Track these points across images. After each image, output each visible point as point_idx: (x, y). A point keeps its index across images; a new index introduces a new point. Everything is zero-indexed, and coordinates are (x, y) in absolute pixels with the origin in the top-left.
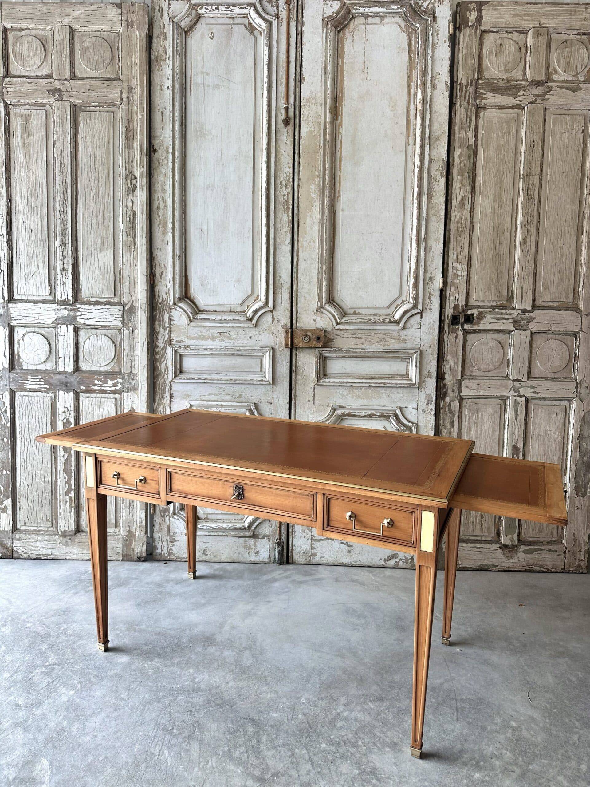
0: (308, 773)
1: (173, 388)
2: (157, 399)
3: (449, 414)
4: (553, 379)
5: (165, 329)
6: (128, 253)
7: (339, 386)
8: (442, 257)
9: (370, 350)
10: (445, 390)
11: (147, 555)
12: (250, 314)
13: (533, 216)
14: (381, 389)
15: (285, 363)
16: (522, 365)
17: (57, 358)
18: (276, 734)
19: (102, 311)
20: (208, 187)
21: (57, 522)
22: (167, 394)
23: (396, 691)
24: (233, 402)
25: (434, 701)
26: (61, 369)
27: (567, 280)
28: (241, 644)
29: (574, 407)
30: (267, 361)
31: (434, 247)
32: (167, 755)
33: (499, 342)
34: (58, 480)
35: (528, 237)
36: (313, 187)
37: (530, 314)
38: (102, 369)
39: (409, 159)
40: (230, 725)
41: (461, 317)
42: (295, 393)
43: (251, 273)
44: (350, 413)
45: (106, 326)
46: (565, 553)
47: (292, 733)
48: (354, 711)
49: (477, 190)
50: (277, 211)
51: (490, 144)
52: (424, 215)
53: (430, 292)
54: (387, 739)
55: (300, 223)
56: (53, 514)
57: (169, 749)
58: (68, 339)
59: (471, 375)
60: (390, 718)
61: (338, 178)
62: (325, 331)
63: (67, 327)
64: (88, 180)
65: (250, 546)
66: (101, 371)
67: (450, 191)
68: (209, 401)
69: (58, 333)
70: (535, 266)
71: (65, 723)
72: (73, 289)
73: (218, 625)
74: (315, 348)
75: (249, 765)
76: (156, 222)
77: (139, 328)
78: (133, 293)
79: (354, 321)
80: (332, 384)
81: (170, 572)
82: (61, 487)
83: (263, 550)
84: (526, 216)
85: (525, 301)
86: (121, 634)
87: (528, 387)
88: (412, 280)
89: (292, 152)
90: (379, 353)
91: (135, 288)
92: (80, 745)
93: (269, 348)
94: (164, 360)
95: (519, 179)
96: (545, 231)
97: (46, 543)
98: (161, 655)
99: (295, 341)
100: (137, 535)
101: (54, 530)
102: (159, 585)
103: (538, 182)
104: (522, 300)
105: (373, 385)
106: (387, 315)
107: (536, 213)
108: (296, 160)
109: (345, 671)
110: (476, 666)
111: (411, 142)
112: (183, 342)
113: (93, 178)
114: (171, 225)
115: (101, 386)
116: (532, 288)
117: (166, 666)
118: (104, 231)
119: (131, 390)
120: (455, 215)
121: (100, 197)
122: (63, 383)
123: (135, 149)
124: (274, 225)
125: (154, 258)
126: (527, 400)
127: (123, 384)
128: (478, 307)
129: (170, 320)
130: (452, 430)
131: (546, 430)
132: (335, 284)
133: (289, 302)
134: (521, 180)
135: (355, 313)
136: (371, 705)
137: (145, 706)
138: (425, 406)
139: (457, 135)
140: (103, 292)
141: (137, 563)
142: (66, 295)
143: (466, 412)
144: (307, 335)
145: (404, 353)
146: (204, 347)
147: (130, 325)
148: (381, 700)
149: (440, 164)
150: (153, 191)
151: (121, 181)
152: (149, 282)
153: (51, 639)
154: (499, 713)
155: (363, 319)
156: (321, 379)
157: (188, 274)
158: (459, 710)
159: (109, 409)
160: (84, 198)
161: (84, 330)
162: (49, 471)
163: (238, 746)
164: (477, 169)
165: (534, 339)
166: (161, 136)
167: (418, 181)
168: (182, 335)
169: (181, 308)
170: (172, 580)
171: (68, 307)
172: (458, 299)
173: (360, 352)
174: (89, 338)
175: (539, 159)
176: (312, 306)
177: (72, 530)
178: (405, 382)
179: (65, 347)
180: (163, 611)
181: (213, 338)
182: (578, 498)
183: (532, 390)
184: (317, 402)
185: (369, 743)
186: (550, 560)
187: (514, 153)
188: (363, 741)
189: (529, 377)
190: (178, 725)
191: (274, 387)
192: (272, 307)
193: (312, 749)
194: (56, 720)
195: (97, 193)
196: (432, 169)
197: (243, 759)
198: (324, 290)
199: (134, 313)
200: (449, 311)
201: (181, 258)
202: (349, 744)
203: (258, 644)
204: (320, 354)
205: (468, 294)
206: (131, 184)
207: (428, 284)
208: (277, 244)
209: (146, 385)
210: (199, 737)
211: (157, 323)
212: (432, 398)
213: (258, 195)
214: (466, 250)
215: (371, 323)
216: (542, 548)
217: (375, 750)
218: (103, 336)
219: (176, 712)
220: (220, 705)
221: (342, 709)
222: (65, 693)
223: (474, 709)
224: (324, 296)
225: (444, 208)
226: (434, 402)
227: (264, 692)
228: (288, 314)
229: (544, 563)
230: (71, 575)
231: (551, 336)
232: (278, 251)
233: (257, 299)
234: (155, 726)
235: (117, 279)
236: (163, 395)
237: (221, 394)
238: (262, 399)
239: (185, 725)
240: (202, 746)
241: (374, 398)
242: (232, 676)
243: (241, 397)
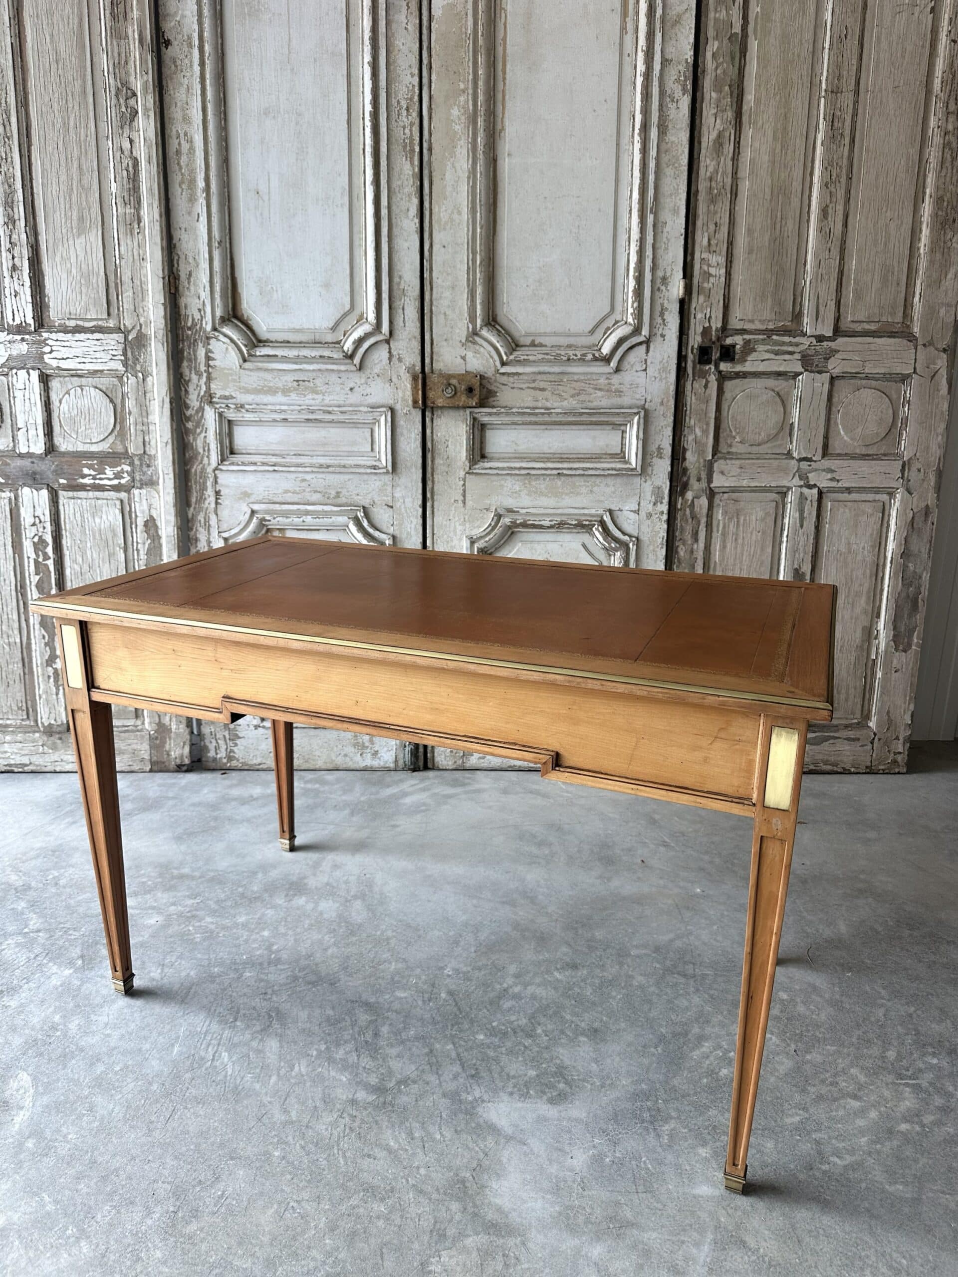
0: (455, 1077)
1: (219, 481)
2: (193, 500)
3: (690, 520)
4: (864, 457)
5: (200, 375)
6: (129, 237)
7: (508, 474)
8: (683, 242)
9: (560, 411)
10: (685, 479)
11: (193, 762)
12: (348, 346)
13: (841, 167)
14: (577, 478)
15: (413, 435)
16: (813, 434)
17: (15, 429)
18: (404, 1022)
19: (87, 343)
20: (267, 112)
21: (35, 711)
22: (210, 492)
23: (598, 953)
24: (326, 504)
25: (658, 966)
26: (23, 449)
27: (895, 284)
28: (348, 891)
29: (897, 504)
30: (382, 433)
31: (670, 223)
32: (226, 1060)
33: (778, 394)
34: (33, 641)
35: (831, 206)
36: (455, 112)
37: (830, 344)
38: (94, 448)
39: (626, 59)
40: (330, 1012)
41: (714, 350)
42: (433, 488)
43: (348, 272)
44: (525, 521)
45: (96, 371)
46: (872, 743)
47: (429, 1020)
48: (531, 984)
49: (745, 118)
50: (392, 157)
51: (770, 33)
52: (652, 164)
53: (662, 305)
54: (583, 1025)
55: (434, 179)
56: (28, 698)
57: (228, 1051)
58: (32, 394)
59: (729, 453)
60: (588, 994)
61: (499, 96)
62: (482, 377)
63: (29, 374)
64: (47, 99)
65: (363, 743)
66: (92, 453)
67: (697, 121)
68: (284, 503)
69: (13, 385)
70: (842, 258)
71: (57, 1018)
72: (34, 304)
73: (311, 863)
74: (465, 407)
75: (361, 1068)
76: (176, 179)
77: (154, 374)
78: (141, 310)
79: (531, 358)
80: (495, 472)
81: (231, 787)
82: (38, 652)
83: (386, 749)
84: (829, 168)
85: (823, 321)
86: (150, 883)
87: (824, 470)
88: (632, 283)
89: (418, 45)
90: (575, 414)
91: (143, 300)
92: (82, 1050)
93: (384, 409)
94: (201, 431)
95: (819, 98)
96: (860, 195)
97: (20, 745)
98: (216, 911)
99: (431, 394)
100: (173, 730)
101: (32, 723)
102: (214, 807)
103: (851, 106)
104: (817, 319)
105: (565, 472)
106: (589, 347)
107: (845, 162)
108: (425, 61)
109: (516, 926)
110: (726, 913)
111: (630, 26)
112: (232, 397)
113: (56, 95)
114: (204, 184)
115: (94, 478)
116: (834, 298)
117: (223, 928)
118: (83, 195)
119: (146, 485)
120: (707, 164)
121: (71, 130)
122: (27, 474)
123: (131, 38)
124: (388, 182)
125: (175, 245)
126: (820, 493)
127: (132, 474)
128: (743, 331)
129: (208, 358)
130: (695, 546)
131: (849, 543)
132: (498, 292)
133: (418, 325)
134: (823, 100)
135: (533, 344)
136: (557, 975)
137: (191, 988)
138: (650, 507)
139: (712, 15)
140: (87, 310)
141: (176, 774)
142: (22, 314)
143: (719, 515)
144: (449, 385)
145: (618, 414)
146: (270, 407)
147: (138, 368)
148: (575, 967)
149: (682, 68)
150: (166, 120)
151: (107, 101)
152: (167, 289)
153: (32, 893)
155: (547, 354)
156: (476, 464)
157: (237, 275)
158: (698, 977)
159: (110, 518)
160: (42, 133)
161: (58, 379)
162: (16, 625)
163: (342, 1042)
164: (745, 79)
165: (835, 389)
166: (176, 13)
167: (642, 102)
168: (231, 385)
169: (225, 336)
170: (235, 799)
171: (27, 337)
172: (710, 317)
173: (543, 414)
174: (68, 393)
175: (854, 62)
176: (457, 331)
177: (62, 724)
178: (619, 466)
179: (27, 410)
180: (220, 846)
181: (286, 391)
182: (898, 654)
183: (829, 476)
184: (469, 503)
185: (553, 1031)
186: (848, 753)
187: (811, 49)
188: (544, 1028)
189: (825, 454)
190: (244, 1015)
191: (396, 478)
192: (387, 333)
193: (463, 1043)
194: (43, 1015)
195: (66, 124)
196: (666, 77)
197: (350, 1061)
198: (478, 301)
199: (144, 346)
200: (695, 340)
201: (223, 244)
202: (521, 1034)
203: (376, 889)
204: (475, 419)
205: (726, 308)
206: (127, 107)
207: (659, 289)
208: (393, 217)
209: (171, 476)
210: (279, 1031)
211: (185, 364)
212: (663, 493)
213: (359, 128)
214: (725, 229)
215: (561, 361)
216: (836, 735)
217: (563, 1041)
218: (92, 389)
219: (240, 996)
220: (313, 984)
221: (510, 983)
222: (56, 973)
224: (479, 312)
225: (687, 151)
226: (666, 500)
227: (385, 961)
228: (417, 345)
229: (839, 759)
230: (63, 795)
231: (864, 382)
232: (395, 231)
233: (361, 319)
234: (207, 1017)
235: (112, 285)
236: (203, 494)
237: (304, 491)
238: (376, 500)
239: (256, 1015)
240: (284, 1044)
241: (567, 494)
242: (333, 940)
243: (339, 497)
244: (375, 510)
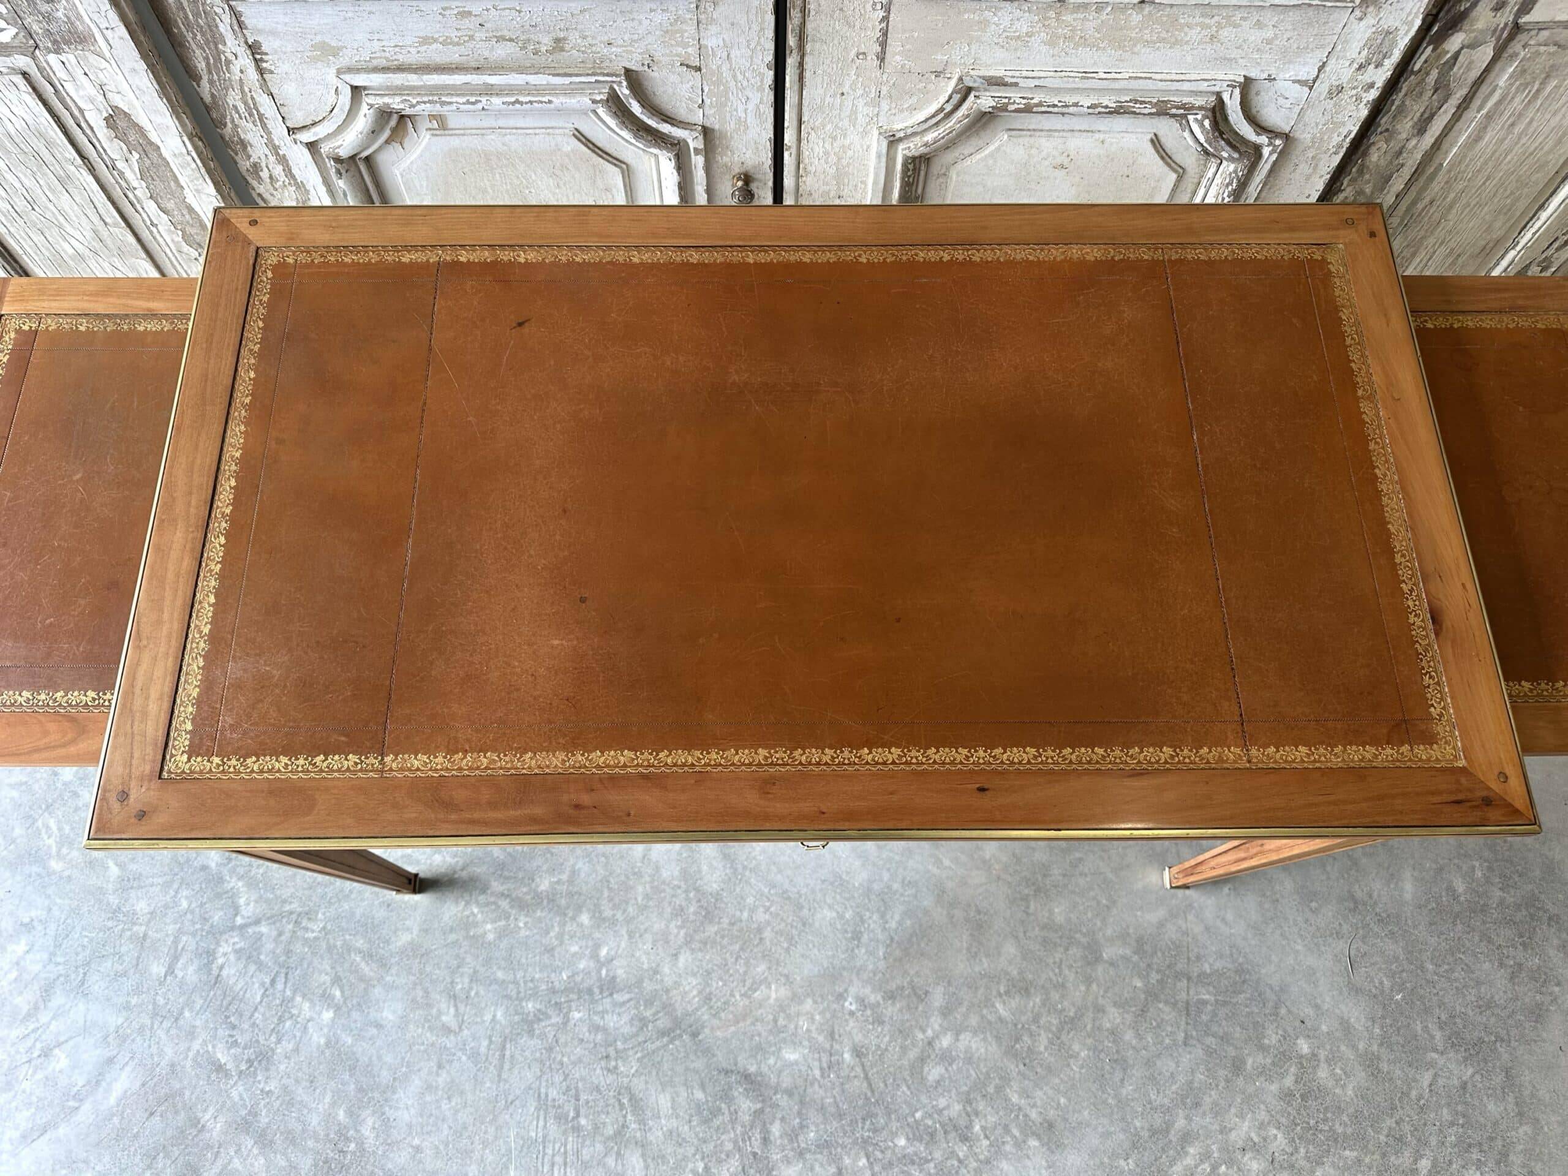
2: (201, 65)
3: (1429, 93)
18: (799, 1113)
22: (232, 45)
23: (1058, 956)
40: (699, 1095)
47: (833, 1110)
54: (1033, 1115)
71: (341, 1115)
109: (940, 893)
137: (504, 1048)
138: (1348, 73)
143: (1503, 78)
148: (1024, 988)
154: (1277, 1015)
158: (1192, 1009)
159: (19, 111)
184: (895, 58)
185: (995, 1128)
188: (983, 1123)
190: (587, 1102)
193: (879, 1155)
202: (953, 1134)
209: (122, 31)
210: (639, 1135)
217: (1008, 1148)
219: (574, 1064)
220: (669, 1034)
221: (937, 1027)
223: (1225, 1003)
226: (1395, 56)
227: (761, 983)
234: (538, 1109)
236: (219, 52)
237: (471, 38)
238: (657, 56)
239: (601, 1103)
240: (649, 1160)
241: (1147, 43)
242: (682, 932)
243: (562, 50)
244: (655, 74)
